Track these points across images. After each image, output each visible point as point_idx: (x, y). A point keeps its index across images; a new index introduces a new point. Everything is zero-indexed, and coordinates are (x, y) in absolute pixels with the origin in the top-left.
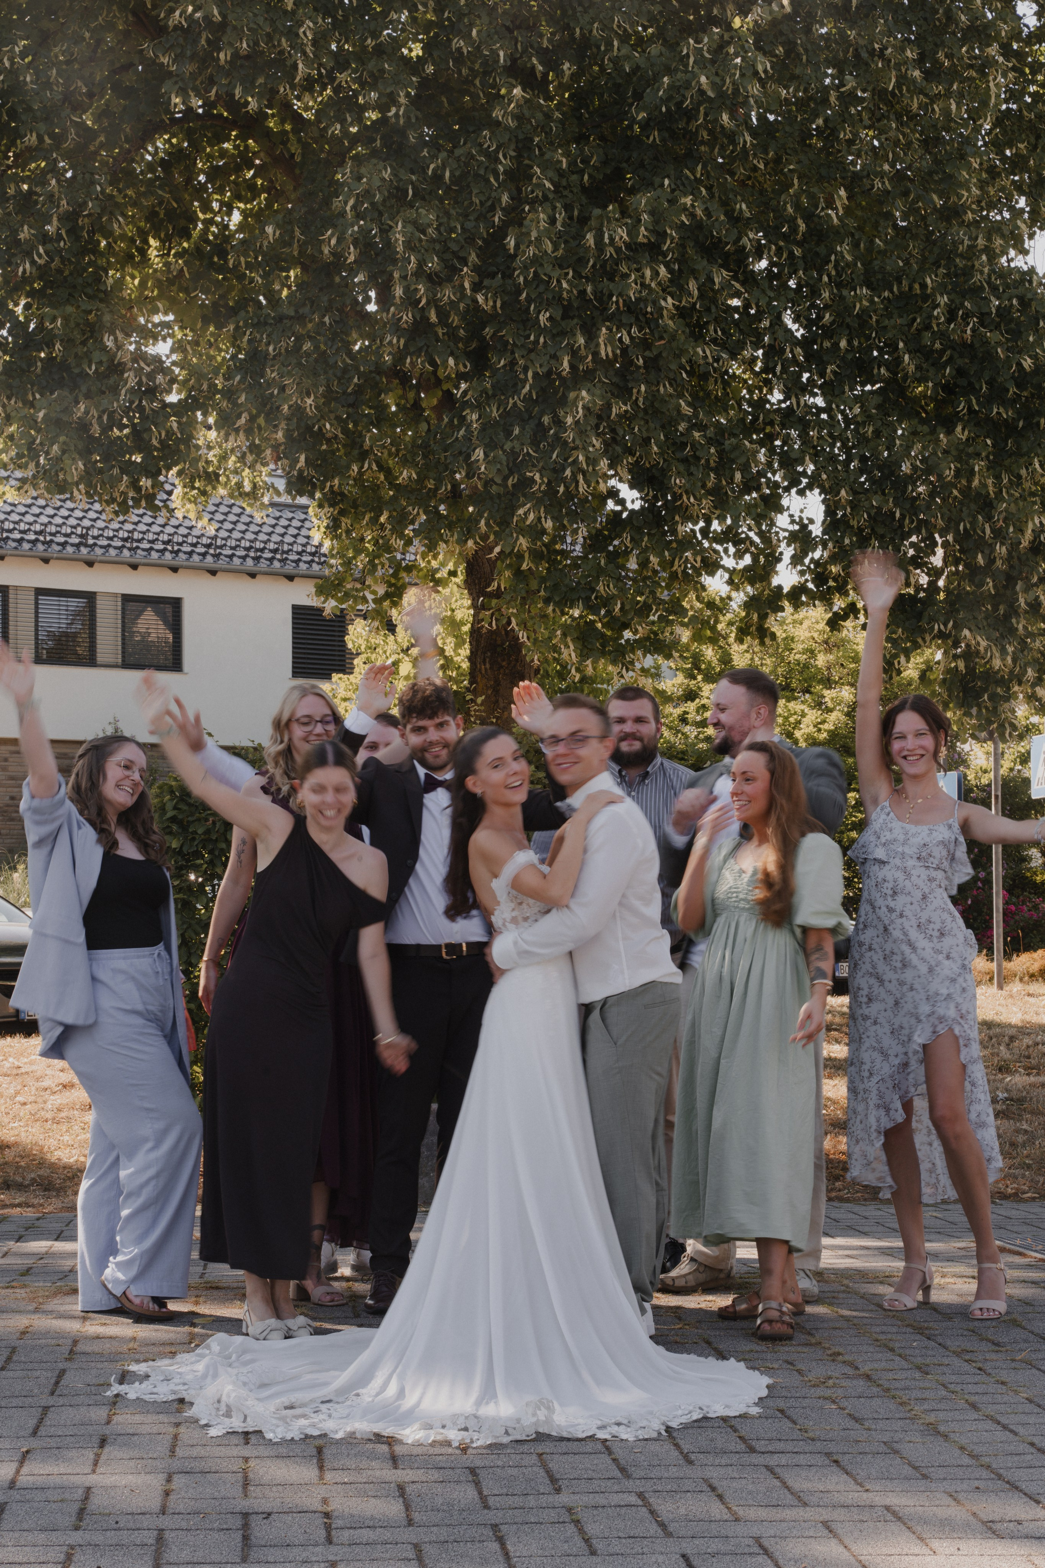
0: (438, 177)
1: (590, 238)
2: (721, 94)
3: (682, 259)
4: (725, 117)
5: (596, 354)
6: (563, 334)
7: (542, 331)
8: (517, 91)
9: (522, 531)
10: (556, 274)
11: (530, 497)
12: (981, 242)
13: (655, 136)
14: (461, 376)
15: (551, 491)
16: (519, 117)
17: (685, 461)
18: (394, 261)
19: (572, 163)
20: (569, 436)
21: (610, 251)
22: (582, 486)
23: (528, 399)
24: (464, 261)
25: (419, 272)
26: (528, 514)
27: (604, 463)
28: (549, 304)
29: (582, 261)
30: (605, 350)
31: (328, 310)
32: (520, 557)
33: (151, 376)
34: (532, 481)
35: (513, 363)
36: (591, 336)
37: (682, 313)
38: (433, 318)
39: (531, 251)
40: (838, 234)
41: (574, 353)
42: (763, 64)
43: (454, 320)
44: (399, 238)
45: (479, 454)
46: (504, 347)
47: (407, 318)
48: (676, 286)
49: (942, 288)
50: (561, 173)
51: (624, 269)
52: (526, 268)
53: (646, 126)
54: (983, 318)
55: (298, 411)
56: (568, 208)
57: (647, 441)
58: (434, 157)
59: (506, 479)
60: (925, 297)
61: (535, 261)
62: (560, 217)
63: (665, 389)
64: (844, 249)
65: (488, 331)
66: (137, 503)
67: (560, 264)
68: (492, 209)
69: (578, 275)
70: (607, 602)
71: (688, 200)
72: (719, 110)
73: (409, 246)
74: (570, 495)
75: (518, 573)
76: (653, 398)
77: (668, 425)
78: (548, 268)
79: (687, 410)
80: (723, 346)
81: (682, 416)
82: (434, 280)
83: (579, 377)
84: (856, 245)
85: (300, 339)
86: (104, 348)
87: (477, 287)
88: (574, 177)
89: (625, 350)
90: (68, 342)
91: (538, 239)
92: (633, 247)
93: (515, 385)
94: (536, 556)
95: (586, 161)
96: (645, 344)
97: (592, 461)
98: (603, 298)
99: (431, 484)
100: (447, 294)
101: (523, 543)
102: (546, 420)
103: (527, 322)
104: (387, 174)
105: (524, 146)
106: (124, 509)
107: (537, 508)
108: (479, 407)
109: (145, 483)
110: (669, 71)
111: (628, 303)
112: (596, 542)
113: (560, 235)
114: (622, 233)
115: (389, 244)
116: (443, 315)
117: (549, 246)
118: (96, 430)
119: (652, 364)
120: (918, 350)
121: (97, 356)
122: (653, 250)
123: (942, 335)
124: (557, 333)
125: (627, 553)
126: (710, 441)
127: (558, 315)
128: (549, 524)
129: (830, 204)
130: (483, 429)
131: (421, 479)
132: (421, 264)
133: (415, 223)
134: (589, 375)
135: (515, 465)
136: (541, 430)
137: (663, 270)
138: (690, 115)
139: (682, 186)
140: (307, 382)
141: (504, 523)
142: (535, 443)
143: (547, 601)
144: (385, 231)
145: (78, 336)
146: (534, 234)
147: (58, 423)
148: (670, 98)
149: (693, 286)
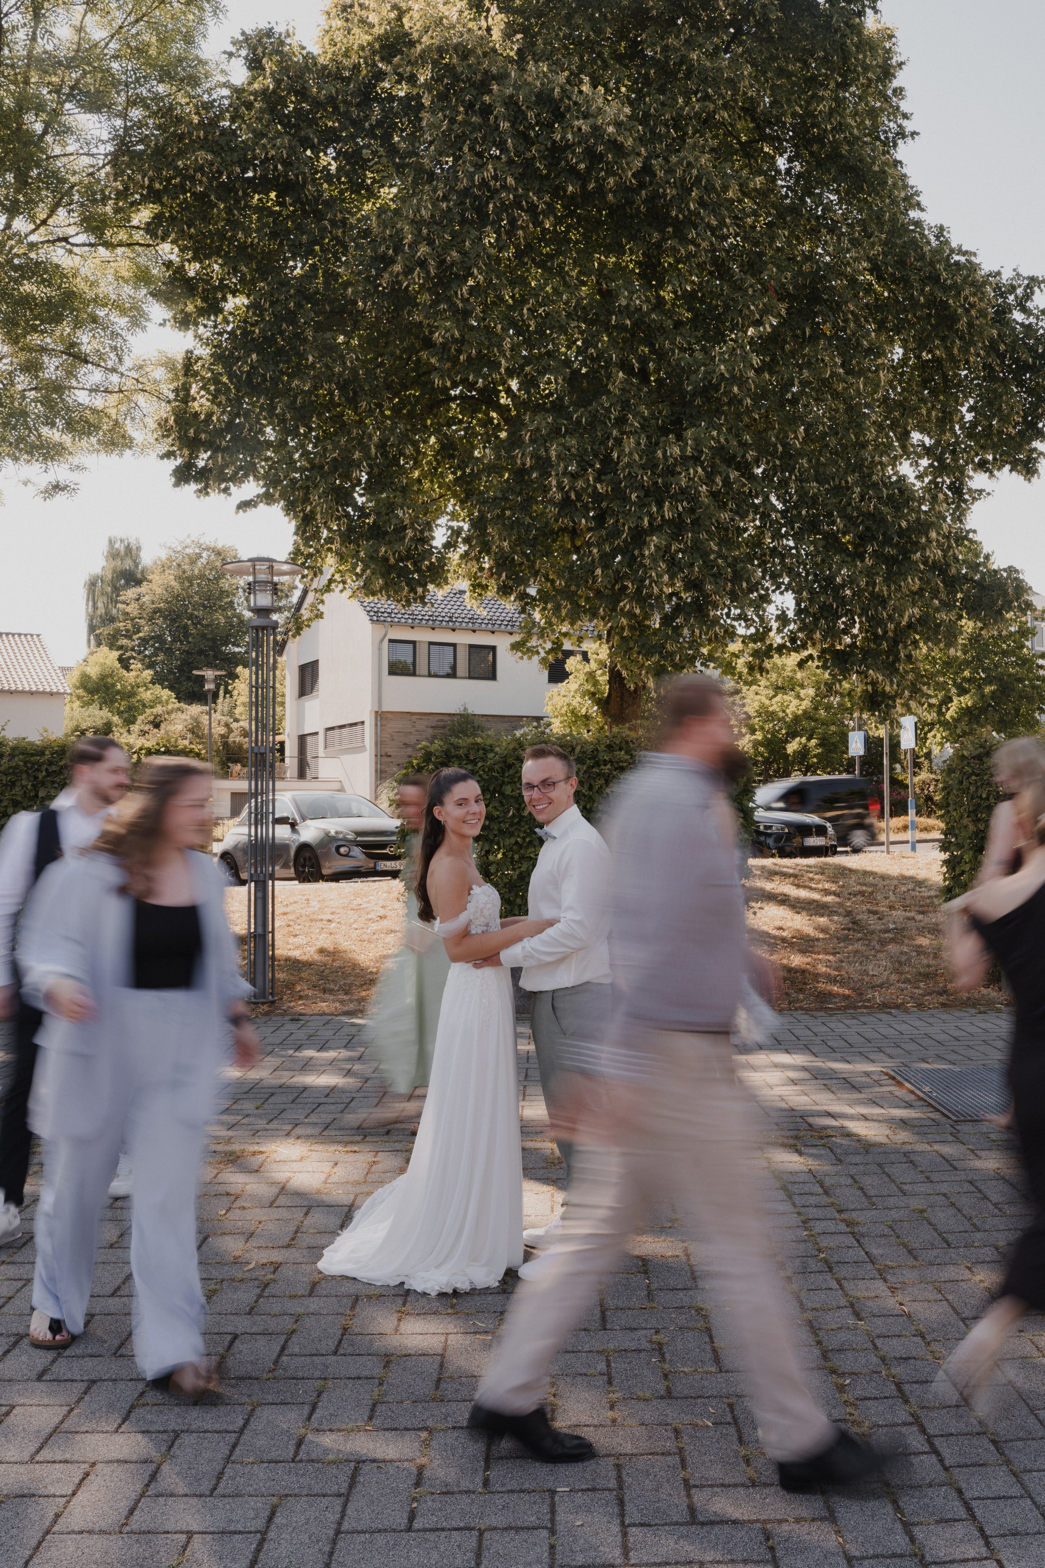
0: (579, 422)
1: (660, 453)
2: (733, 376)
3: (713, 466)
4: (736, 389)
5: (663, 516)
6: (645, 505)
7: (633, 504)
8: (621, 374)
10: (640, 472)
11: (627, 596)
12: (877, 458)
13: (698, 401)
14: (589, 529)
15: (639, 591)
16: (623, 390)
17: (714, 575)
18: (552, 466)
19: (652, 414)
20: (647, 562)
21: (671, 460)
22: (656, 590)
23: (626, 540)
24: (592, 466)
25: (565, 473)
26: (625, 604)
27: (666, 578)
28: (637, 489)
29: (656, 466)
30: (668, 515)
31: (520, 494)
32: (623, 629)
33: (422, 532)
34: (627, 587)
35: (617, 521)
36: (660, 506)
37: (713, 495)
38: (573, 497)
39: (626, 460)
40: (800, 454)
41: (651, 516)
42: (756, 361)
43: (585, 498)
44: (553, 453)
45: (599, 571)
46: (613, 514)
47: (558, 496)
48: (709, 479)
49: (856, 484)
50: (645, 419)
51: (678, 469)
52: (623, 470)
53: (694, 395)
54: (880, 499)
55: (501, 549)
56: (648, 437)
57: (692, 565)
58: (575, 411)
59: (613, 585)
60: (848, 488)
61: (628, 465)
62: (643, 441)
63: (703, 536)
64: (804, 462)
65: (604, 504)
66: (415, 600)
67: (643, 467)
68: (608, 438)
69: (653, 473)
71: (715, 433)
72: (732, 384)
73: (558, 456)
74: (650, 596)
76: (696, 541)
77: (705, 555)
78: (636, 469)
79: (716, 548)
80: (737, 513)
81: (713, 552)
82: (574, 476)
83: (653, 529)
84: (810, 461)
85: (503, 510)
86: (397, 516)
87: (598, 479)
88: (653, 422)
89: (680, 515)
90: (378, 514)
91: (631, 453)
92: (684, 457)
93: (619, 533)
94: (632, 628)
95: (660, 413)
96: (692, 511)
97: (660, 576)
98: (667, 486)
99: (573, 588)
100: (580, 484)
102: (636, 552)
103: (626, 499)
104: (550, 420)
105: (626, 405)
106: (408, 603)
107: (630, 602)
108: (599, 545)
109: (420, 590)
110: (705, 365)
111: (681, 488)
113: (643, 451)
114: (677, 450)
115: (549, 458)
116: (578, 495)
117: (637, 457)
118: (392, 561)
119: (696, 522)
120: (844, 516)
121: (394, 521)
122: (696, 459)
123: (857, 508)
124: (642, 504)
125: (682, 626)
126: (729, 566)
127: (642, 494)
128: (638, 611)
129: (796, 438)
130: (601, 557)
131: (568, 586)
132: (566, 468)
133: (563, 445)
134: (660, 528)
135: (619, 577)
136: (633, 558)
137: (699, 469)
138: (717, 388)
139: (711, 425)
140: (505, 533)
141: (614, 610)
142: (630, 566)
144: (547, 450)
145: (384, 511)
146: (627, 450)
147: (372, 558)
148: (705, 378)
149: (718, 480)
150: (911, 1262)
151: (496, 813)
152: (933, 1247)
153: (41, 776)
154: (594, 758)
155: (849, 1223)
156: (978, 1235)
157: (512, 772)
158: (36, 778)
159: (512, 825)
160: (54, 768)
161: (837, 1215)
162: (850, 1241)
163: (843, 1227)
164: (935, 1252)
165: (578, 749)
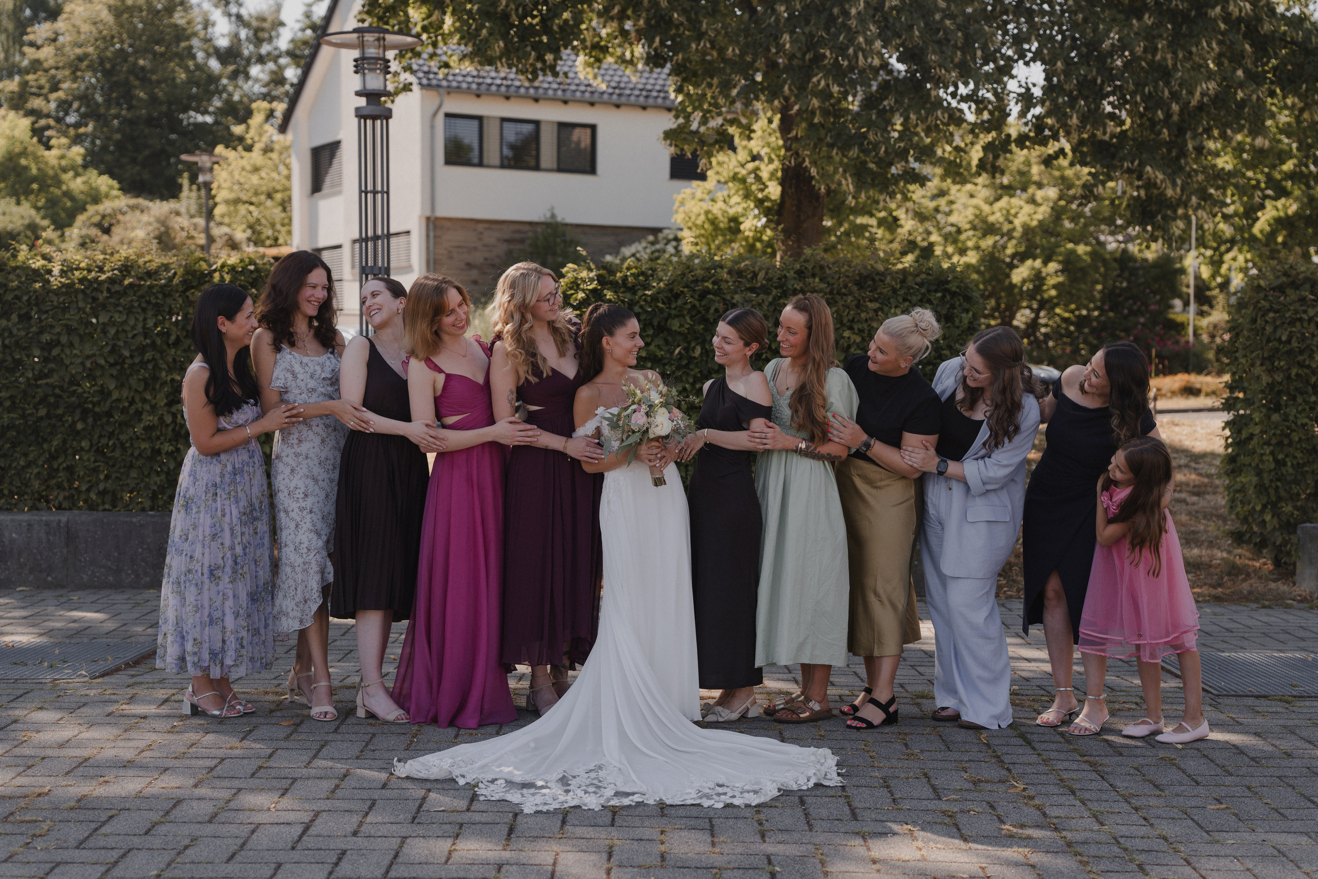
9: (815, 94)
11: (821, 68)
15: (838, 64)
17: (938, 42)
20: (852, 23)
22: (861, 61)
26: (819, 81)
32: (813, 113)
59: (804, 54)
70: (876, 146)
74: (852, 67)
75: (812, 125)
77: (927, 15)
81: (937, 9)
94: (825, 113)
99: (749, 58)
101: (815, 102)
102: (836, 11)
107: (826, 77)
112: (870, 103)
125: (891, 110)
126: (958, 27)
128: (835, 89)
131: (742, 54)
135: (811, 44)
136: (832, 18)
141: (802, 88)
142: (827, 29)
143: (831, 146)
150: (1158, 793)
151: (660, 353)
152: (1181, 784)
153: (102, 297)
154: (781, 286)
155: (1092, 764)
156: (1230, 778)
157: (680, 302)
158: (95, 299)
159: (679, 368)
160: (117, 288)
161: (1079, 758)
162: (1094, 776)
163: (1086, 767)
164: (1182, 788)
165: (761, 275)
